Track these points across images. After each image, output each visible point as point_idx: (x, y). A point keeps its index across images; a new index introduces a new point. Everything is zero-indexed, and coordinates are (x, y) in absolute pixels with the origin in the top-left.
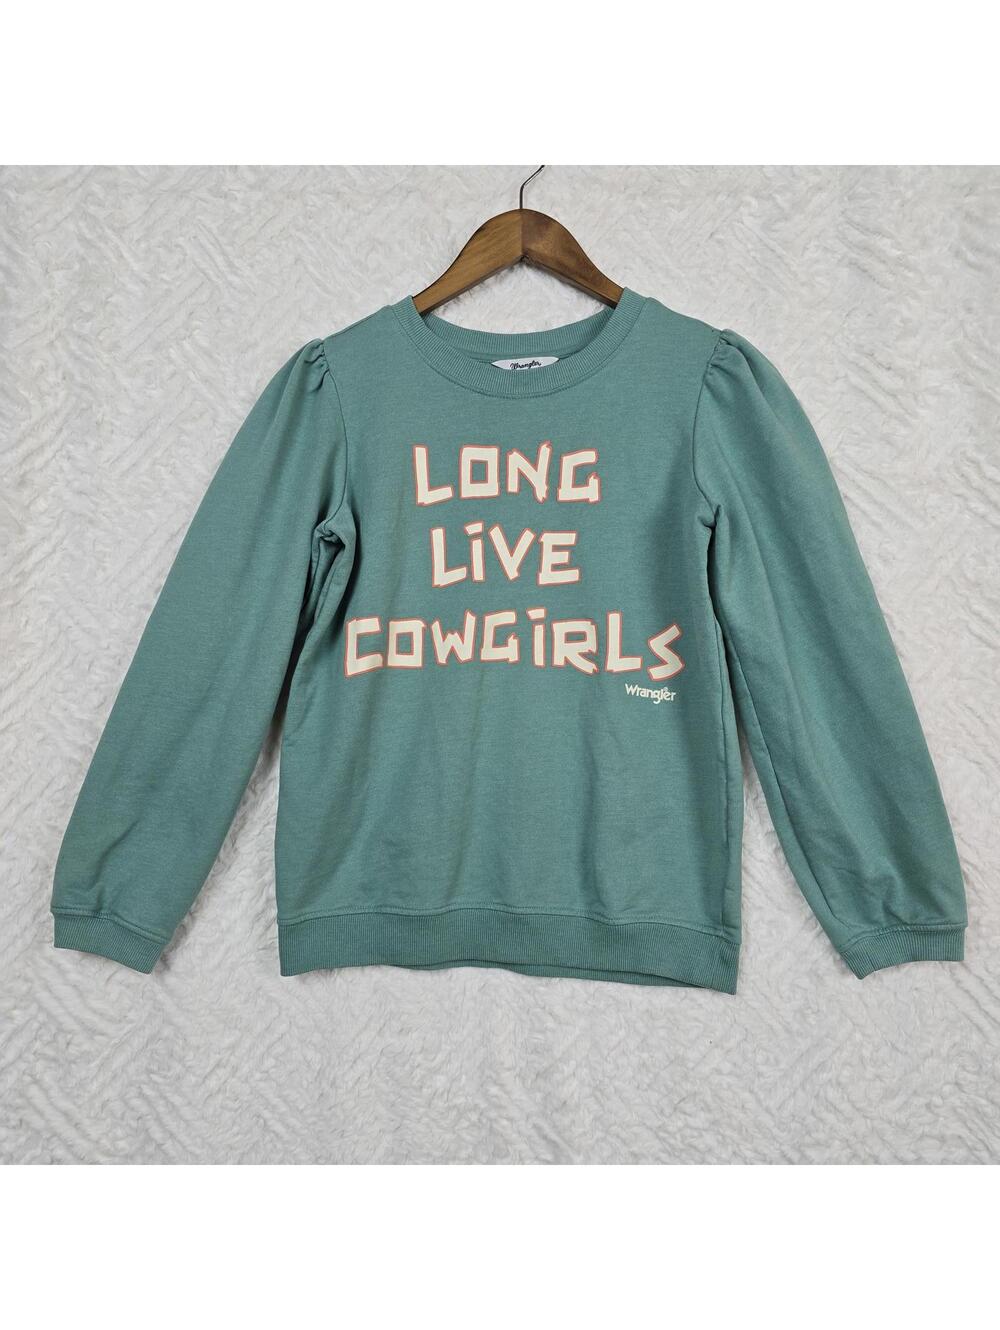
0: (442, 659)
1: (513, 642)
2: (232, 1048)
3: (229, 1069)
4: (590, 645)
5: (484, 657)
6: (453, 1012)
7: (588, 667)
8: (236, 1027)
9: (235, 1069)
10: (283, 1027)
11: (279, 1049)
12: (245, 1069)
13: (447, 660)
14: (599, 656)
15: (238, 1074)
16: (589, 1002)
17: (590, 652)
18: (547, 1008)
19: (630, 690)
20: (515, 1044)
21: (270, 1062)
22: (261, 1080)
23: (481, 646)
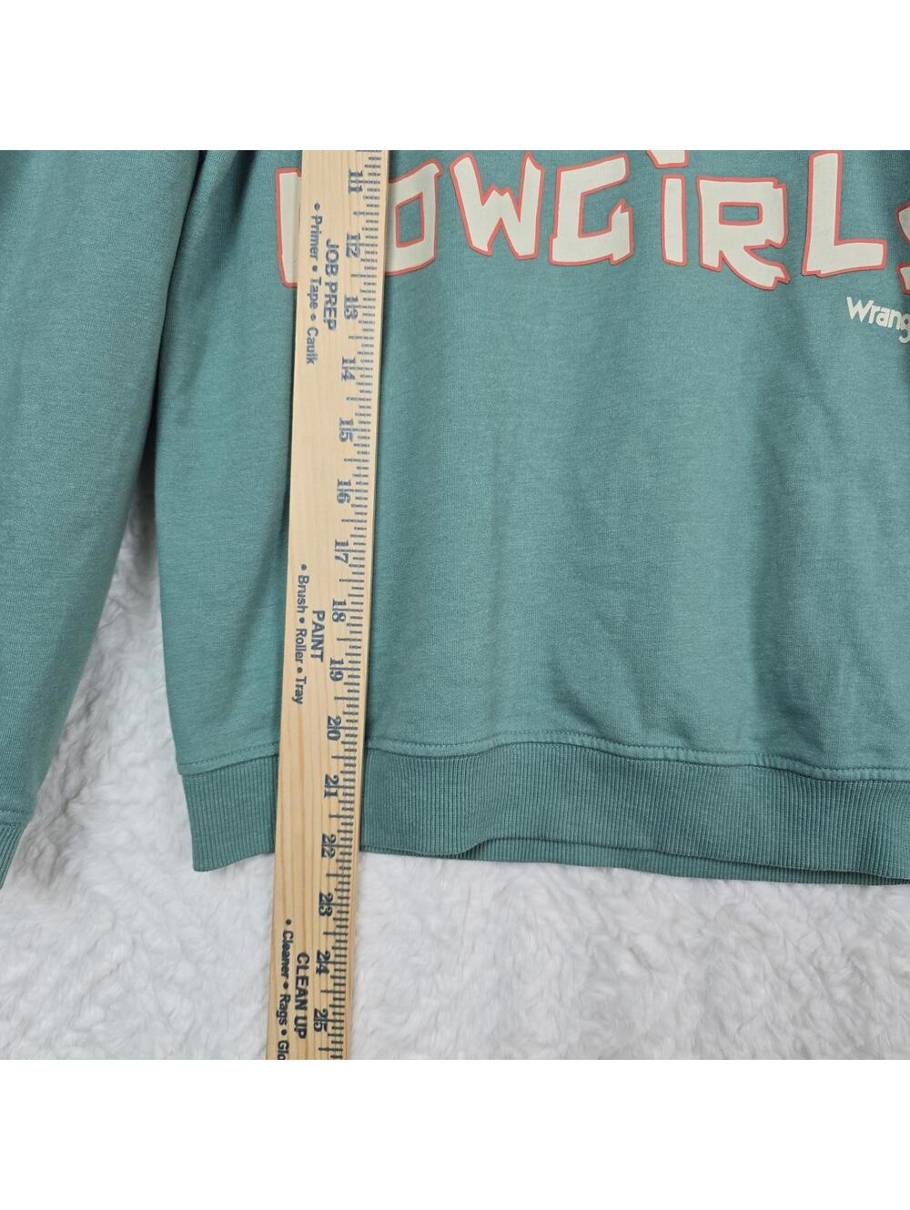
0: (480, 240)
1: (621, 219)
2: (23, 984)
3: (14, 1023)
4: (771, 229)
5: (558, 256)
6: (445, 937)
7: (765, 275)
8: (29, 947)
9: (27, 1024)
10: (119, 951)
11: (114, 990)
12: (46, 1024)
13: (490, 245)
14: (789, 251)
15: (32, 1033)
16: (705, 931)
17: (770, 244)
18: (625, 939)
19: (856, 310)
20: (560, 999)
21: (92, 1014)
22: (76, 1044)
23: (553, 233)
